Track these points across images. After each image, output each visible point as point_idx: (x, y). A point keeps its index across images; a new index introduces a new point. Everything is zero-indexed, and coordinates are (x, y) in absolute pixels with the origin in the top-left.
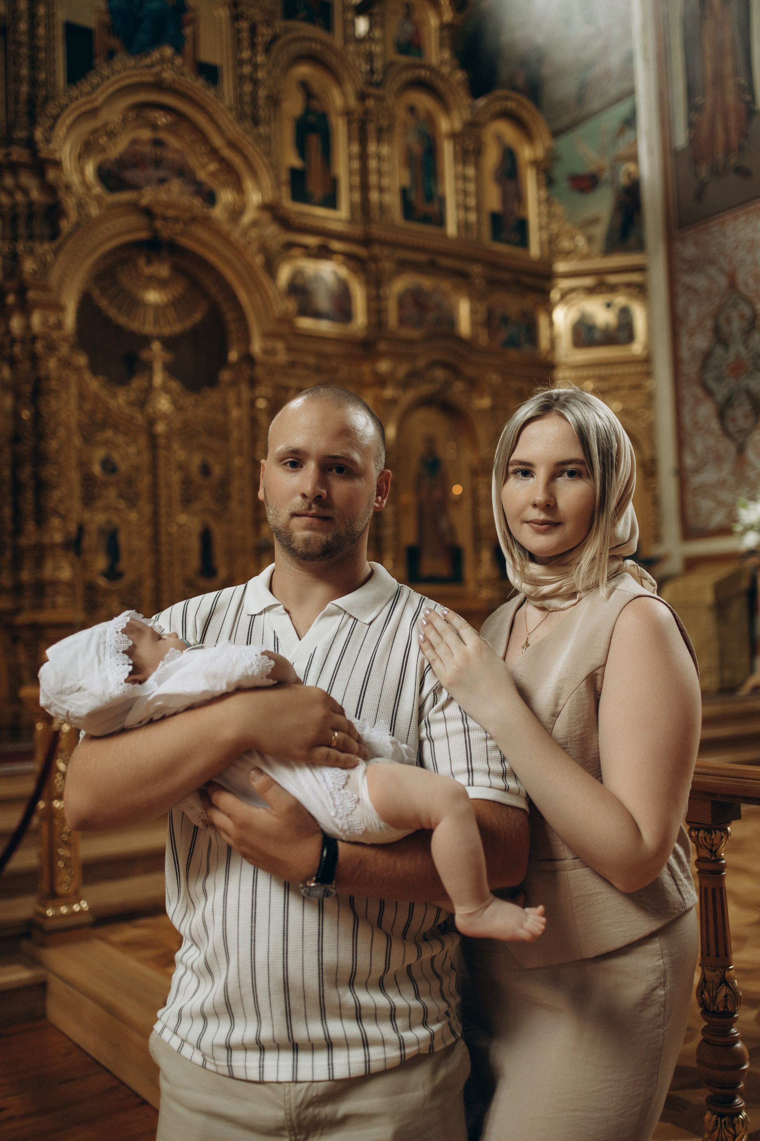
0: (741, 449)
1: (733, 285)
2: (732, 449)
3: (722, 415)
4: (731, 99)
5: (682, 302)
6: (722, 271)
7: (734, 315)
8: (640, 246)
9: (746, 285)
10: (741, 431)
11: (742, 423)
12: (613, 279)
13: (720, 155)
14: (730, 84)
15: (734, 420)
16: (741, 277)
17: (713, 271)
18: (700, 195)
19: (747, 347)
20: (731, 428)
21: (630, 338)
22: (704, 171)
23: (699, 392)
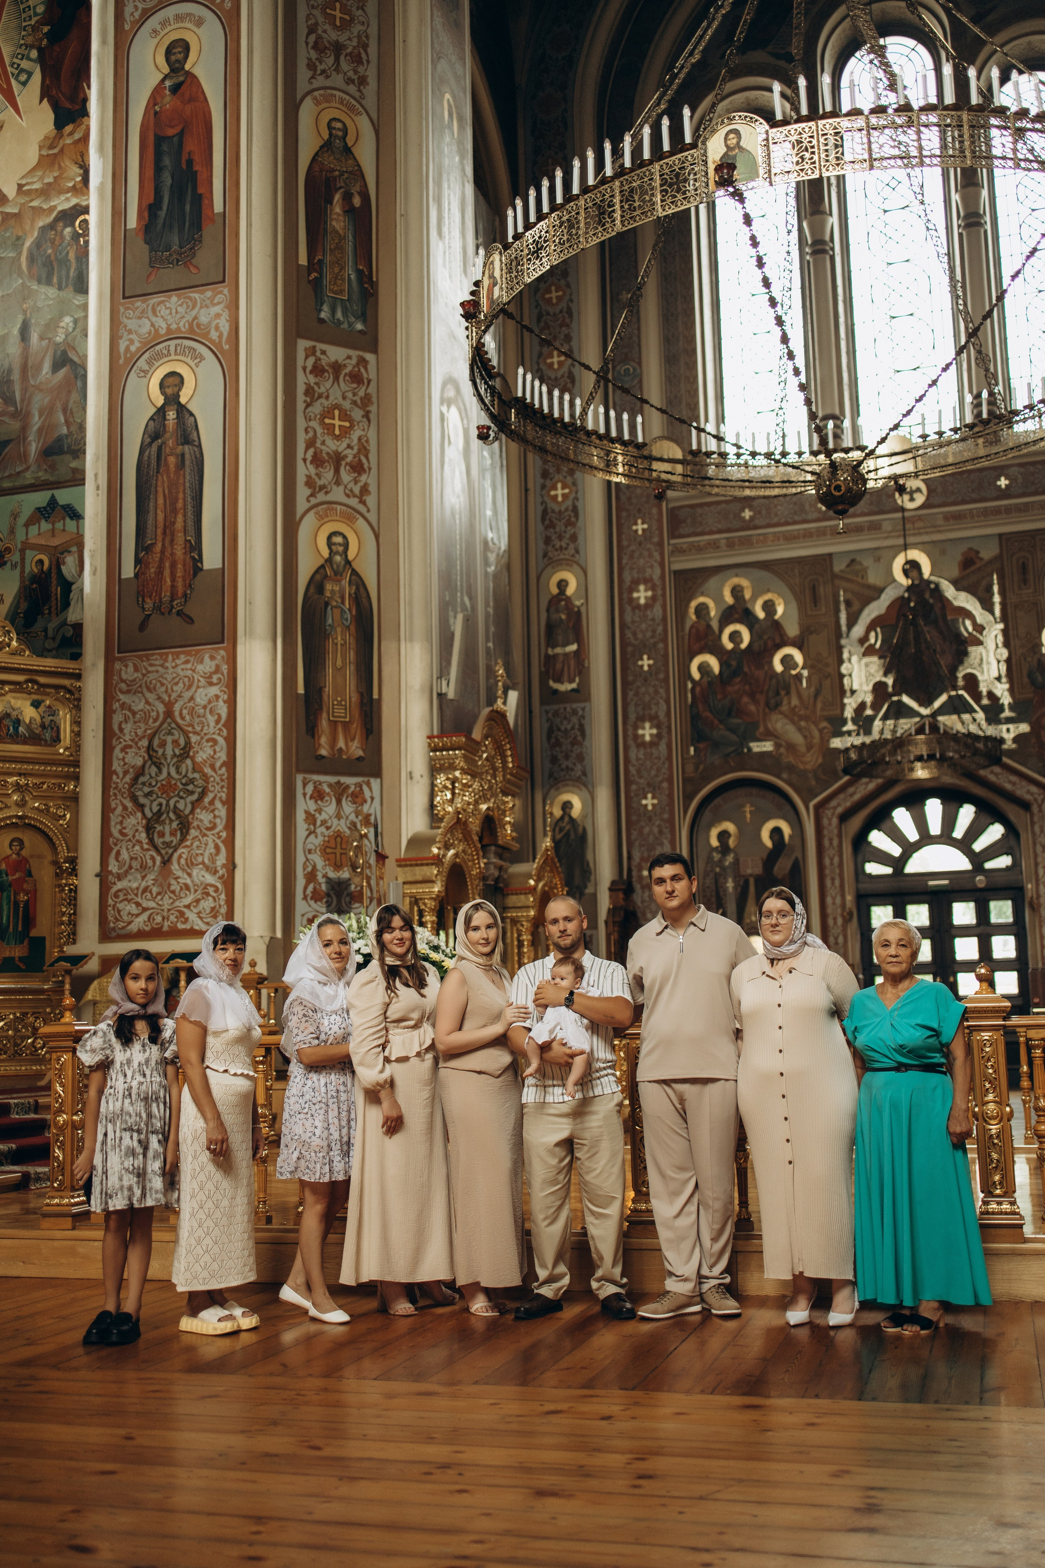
0: (166, 862)
1: (169, 714)
2: (158, 859)
3: (149, 829)
4: (179, 552)
5: (117, 718)
6: (159, 698)
7: (169, 739)
8: (77, 656)
9: (183, 718)
10: (168, 845)
11: (168, 838)
12: (42, 680)
13: (166, 595)
14: (180, 538)
15: (162, 834)
16: (177, 708)
17: (151, 697)
18: (143, 626)
19: (178, 772)
20: (158, 841)
21: (57, 740)
22: (149, 604)
23: (129, 805)
